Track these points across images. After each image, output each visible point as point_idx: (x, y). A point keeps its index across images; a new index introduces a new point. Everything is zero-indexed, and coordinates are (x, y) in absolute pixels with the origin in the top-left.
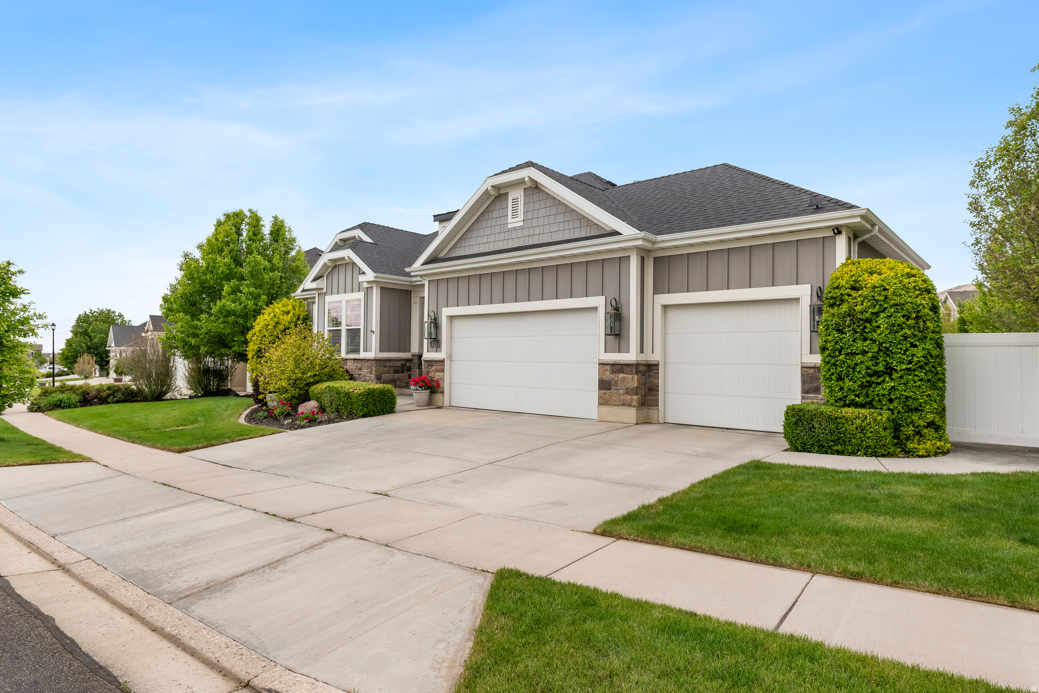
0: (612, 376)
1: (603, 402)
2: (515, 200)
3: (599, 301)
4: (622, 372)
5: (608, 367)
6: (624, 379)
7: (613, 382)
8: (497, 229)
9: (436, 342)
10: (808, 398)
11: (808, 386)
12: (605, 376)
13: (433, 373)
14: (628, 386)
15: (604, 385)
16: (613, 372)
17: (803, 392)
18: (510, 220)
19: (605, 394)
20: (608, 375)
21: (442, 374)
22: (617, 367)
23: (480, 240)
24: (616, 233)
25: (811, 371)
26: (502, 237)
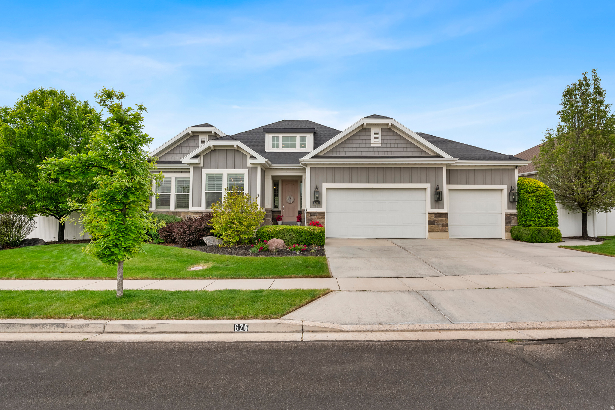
0: (436, 219)
1: (430, 230)
2: (376, 133)
3: (428, 186)
4: (440, 217)
5: (433, 215)
6: (441, 220)
7: (436, 222)
8: (364, 146)
9: (317, 202)
10: (508, 225)
11: (507, 221)
12: (431, 219)
13: (316, 220)
14: (444, 223)
15: (431, 223)
16: (436, 217)
17: (506, 223)
18: (372, 141)
19: (432, 227)
20: (433, 218)
21: (323, 220)
22: (438, 215)
23: (351, 150)
24: (438, 156)
25: (509, 215)
26: (367, 150)
